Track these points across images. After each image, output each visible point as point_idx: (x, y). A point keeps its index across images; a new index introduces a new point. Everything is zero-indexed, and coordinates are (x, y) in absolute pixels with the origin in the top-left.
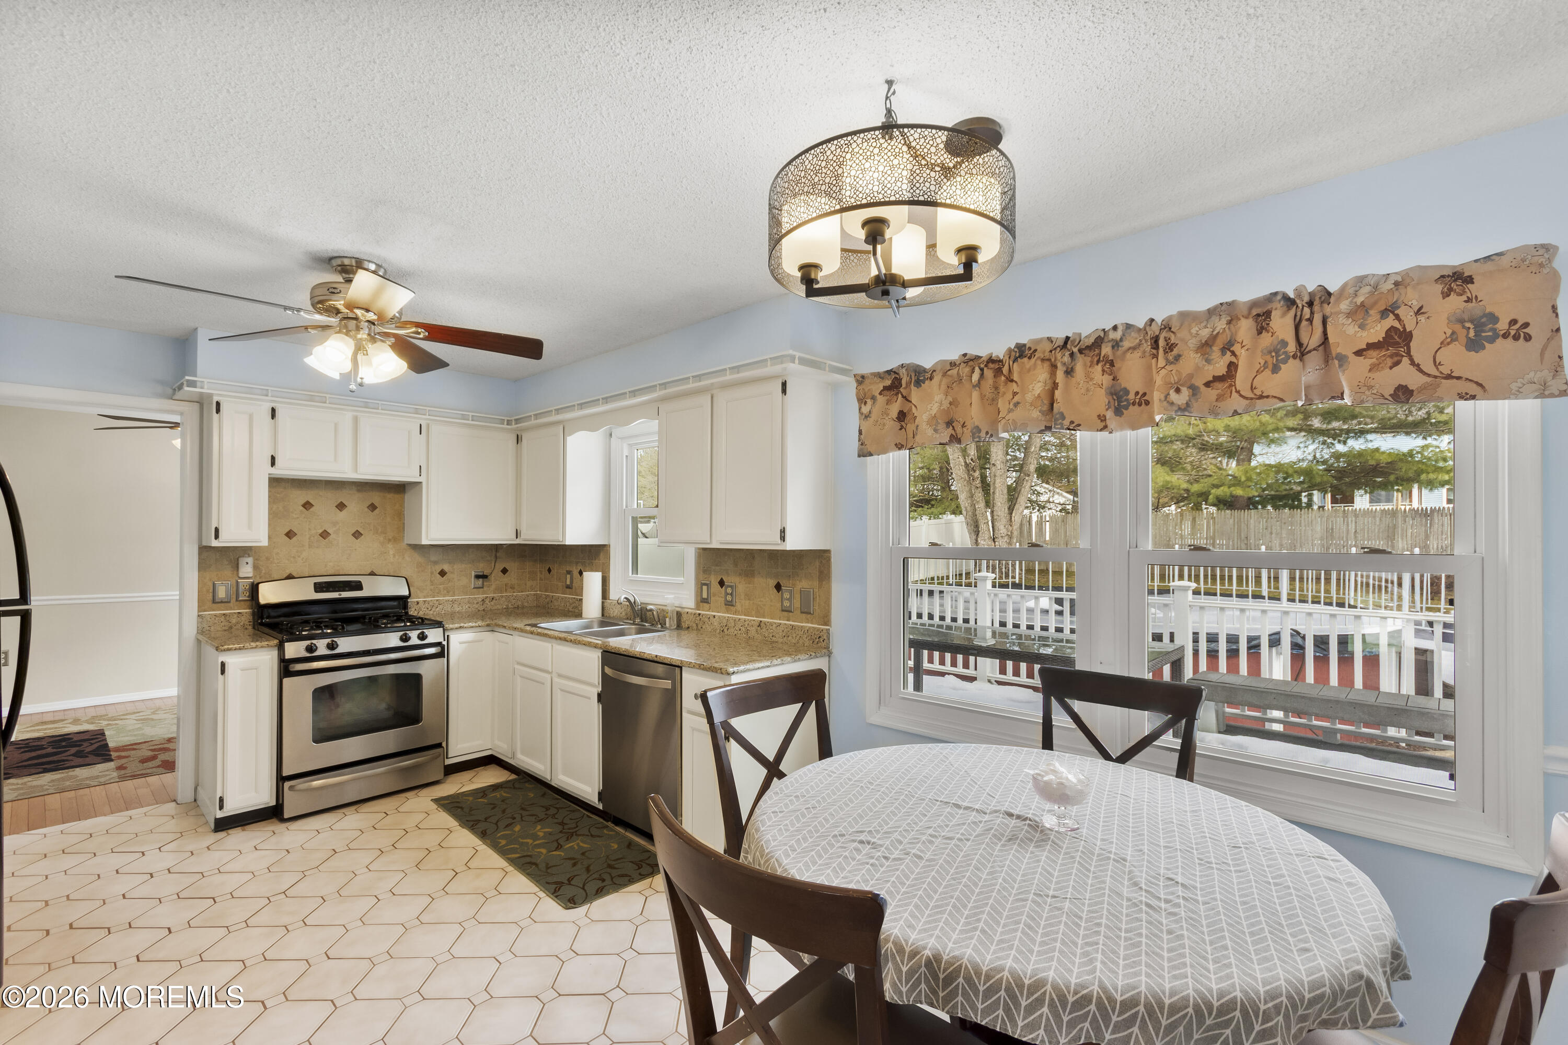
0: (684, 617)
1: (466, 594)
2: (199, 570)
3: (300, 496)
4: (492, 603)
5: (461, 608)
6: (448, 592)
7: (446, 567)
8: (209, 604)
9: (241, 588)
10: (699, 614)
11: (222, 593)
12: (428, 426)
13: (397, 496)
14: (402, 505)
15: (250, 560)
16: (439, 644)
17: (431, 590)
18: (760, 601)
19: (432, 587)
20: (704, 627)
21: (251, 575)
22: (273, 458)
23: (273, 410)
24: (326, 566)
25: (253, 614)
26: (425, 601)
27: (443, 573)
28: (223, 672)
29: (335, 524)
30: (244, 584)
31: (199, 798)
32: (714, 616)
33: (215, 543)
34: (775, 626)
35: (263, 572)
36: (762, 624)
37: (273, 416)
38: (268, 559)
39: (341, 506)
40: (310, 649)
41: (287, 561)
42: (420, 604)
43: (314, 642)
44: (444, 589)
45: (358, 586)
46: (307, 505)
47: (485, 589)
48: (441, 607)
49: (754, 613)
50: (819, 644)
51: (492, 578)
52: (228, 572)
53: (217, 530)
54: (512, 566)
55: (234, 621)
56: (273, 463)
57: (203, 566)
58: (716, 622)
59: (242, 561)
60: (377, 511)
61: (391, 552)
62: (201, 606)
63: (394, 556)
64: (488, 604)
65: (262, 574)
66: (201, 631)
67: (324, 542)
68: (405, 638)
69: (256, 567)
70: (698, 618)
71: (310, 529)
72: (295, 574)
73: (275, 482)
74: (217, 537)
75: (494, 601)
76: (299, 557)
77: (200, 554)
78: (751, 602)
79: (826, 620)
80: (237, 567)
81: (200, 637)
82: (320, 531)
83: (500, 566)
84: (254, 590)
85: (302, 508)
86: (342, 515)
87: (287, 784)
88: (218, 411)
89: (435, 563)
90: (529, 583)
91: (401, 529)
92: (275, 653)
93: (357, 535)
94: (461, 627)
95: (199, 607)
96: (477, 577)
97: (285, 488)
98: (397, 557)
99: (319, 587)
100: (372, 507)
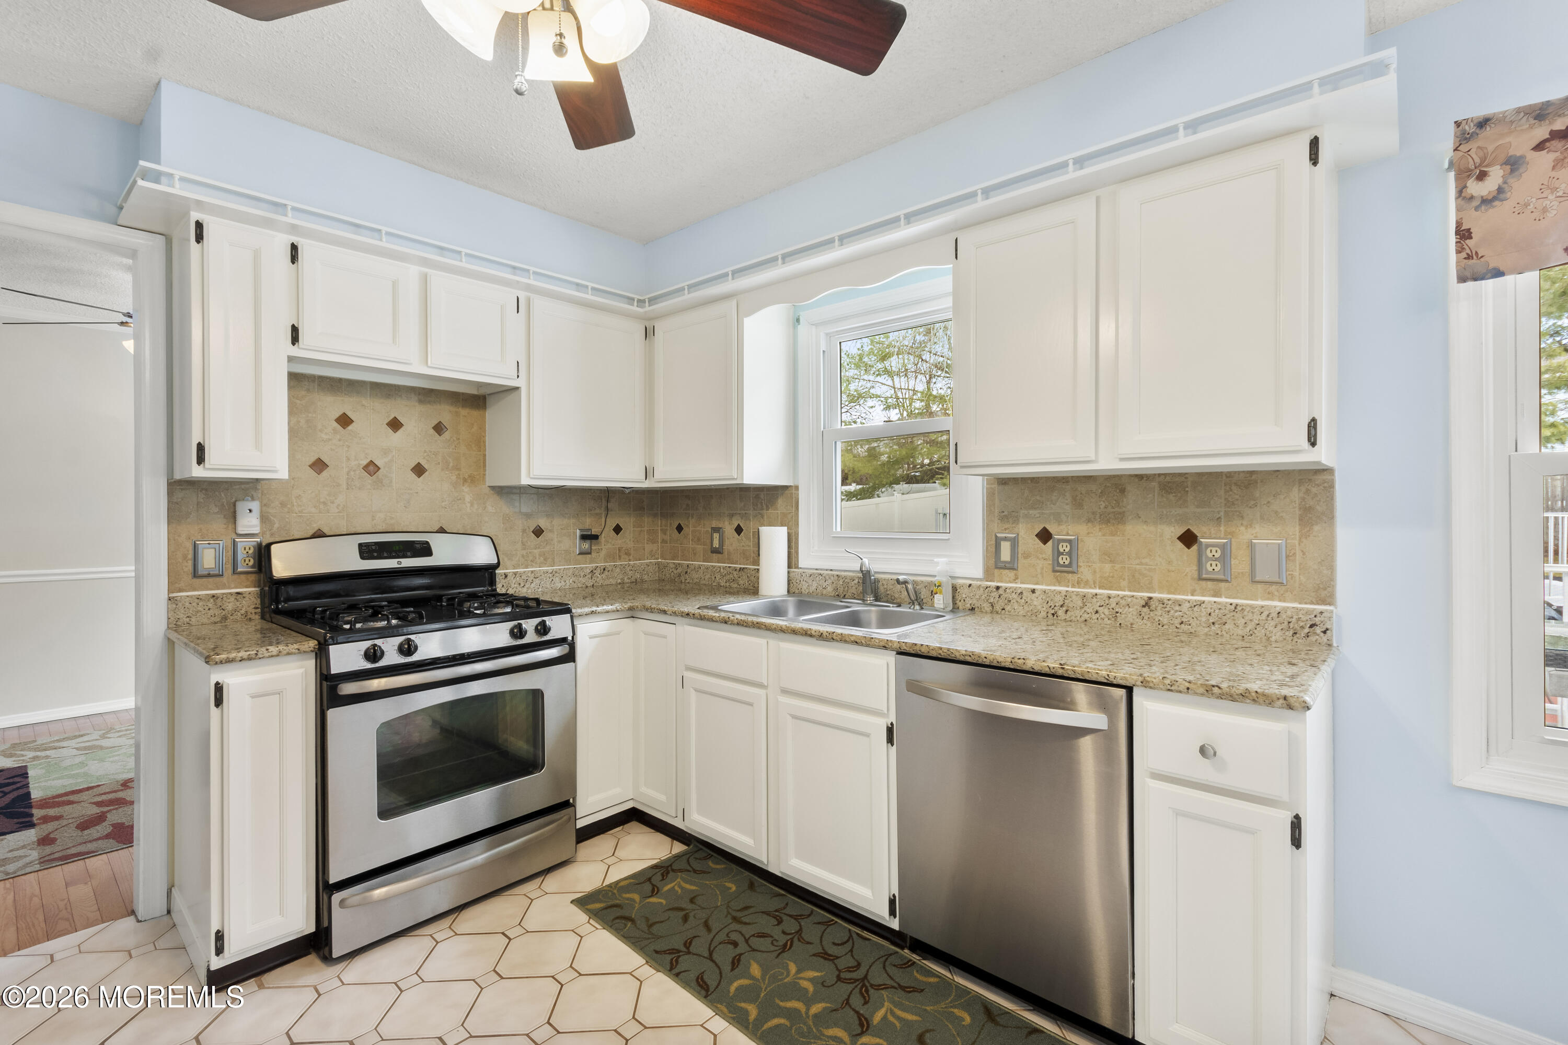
0: (963, 593)
1: (568, 562)
2: (169, 522)
3: (333, 405)
4: (604, 576)
5: (563, 583)
6: (546, 559)
7: (543, 523)
8: (187, 578)
9: (241, 555)
10: (998, 588)
11: (208, 560)
12: (528, 301)
13: (475, 413)
14: (482, 428)
15: (255, 505)
16: (563, 641)
17: (523, 556)
18: (1141, 564)
19: (524, 552)
20: (1008, 608)
21: (256, 530)
22: (295, 330)
23: (294, 248)
24: (373, 518)
25: (262, 595)
26: (515, 574)
27: (538, 532)
28: (219, 702)
29: (386, 452)
30: (246, 547)
32: (1033, 591)
33: (198, 472)
34: (1188, 605)
35: (276, 526)
36: (1153, 604)
37: (294, 258)
38: (284, 499)
39: (395, 425)
40: (373, 655)
41: (313, 510)
42: (509, 577)
43: (378, 642)
44: (540, 555)
45: (425, 550)
46: (344, 421)
47: (594, 554)
48: (537, 581)
49: (1124, 583)
50: (1313, 638)
51: (602, 539)
52: (218, 525)
53: (201, 448)
54: (627, 522)
55: (230, 607)
56: (295, 339)
57: (175, 514)
58: (1037, 602)
59: (242, 507)
60: (447, 435)
61: (468, 498)
62: (174, 583)
63: (472, 505)
64: (599, 578)
65: (275, 529)
66: (174, 626)
67: (368, 480)
68: (518, 633)
69: (264, 518)
70: (995, 594)
71: (348, 459)
72: (326, 531)
73: (295, 379)
74: (201, 460)
75: (606, 572)
76: (333, 503)
77: (170, 493)
78: (1117, 566)
79: (1325, 594)
80: (233, 517)
81: (173, 636)
82: (365, 462)
83: (612, 523)
84: (263, 555)
85: (336, 425)
86: (397, 439)
87: (334, 894)
88: (199, 238)
89: (529, 516)
90: (649, 547)
91: (482, 463)
92: (310, 664)
93: (419, 470)
94: (592, 612)
95: (170, 583)
96: (584, 537)
97: (309, 391)
98: (476, 506)
99: (367, 551)
100: (439, 428)
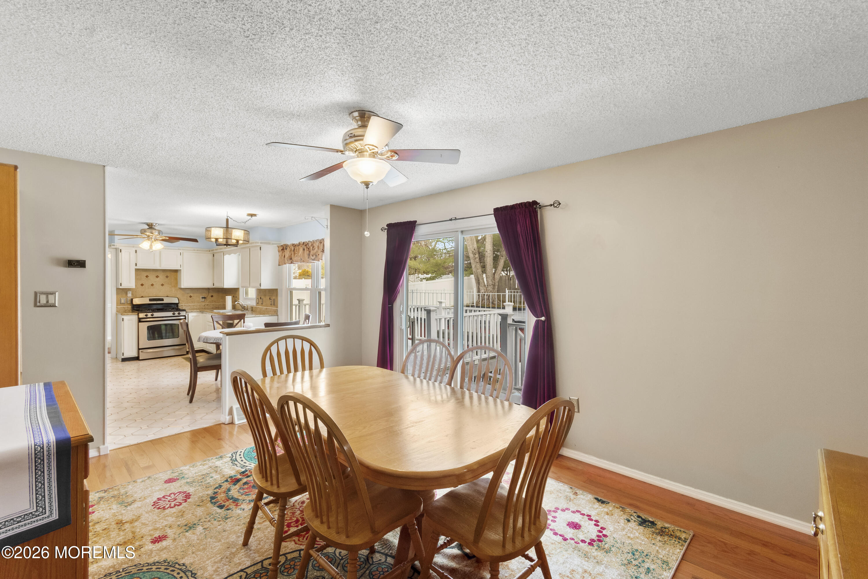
0: (253, 308)
1: (199, 303)
3: (146, 274)
5: (196, 307)
6: (192, 303)
7: (192, 295)
8: (119, 304)
9: (128, 300)
11: (123, 301)
12: (183, 253)
13: (175, 273)
14: (177, 276)
15: (131, 292)
16: (185, 316)
19: (187, 301)
21: (131, 296)
22: (136, 264)
23: (136, 251)
24: (153, 294)
25: (132, 307)
26: (184, 305)
27: (191, 297)
28: (123, 320)
29: (155, 282)
30: (129, 299)
31: (117, 357)
33: (120, 287)
37: (136, 252)
38: (136, 292)
39: (157, 277)
40: (146, 315)
41: (141, 292)
42: (181, 305)
43: (148, 314)
44: (191, 301)
45: (162, 300)
46: (147, 276)
47: (205, 302)
48: (188, 306)
51: (208, 298)
52: (124, 295)
54: (215, 295)
55: (126, 309)
56: (136, 265)
57: (117, 294)
59: (128, 292)
60: (169, 278)
61: (174, 290)
62: (117, 305)
64: (206, 307)
65: (134, 296)
66: (117, 311)
67: (152, 287)
68: (174, 314)
69: (132, 294)
71: (148, 283)
72: (144, 296)
73: (137, 270)
74: (121, 285)
75: (208, 305)
76: (145, 291)
77: (117, 290)
78: (265, 303)
79: (277, 307)
80: (127, 294)
81: (117, 313)
82: (151, 284)
83: (210, 295)
84: (132, 300)
85: (145, 277)
86: (158, 279)
87: (140, 351)
88: (121, 252)
89: (188, 293)
90: (221, 300)
91: (177, 283)
92: (137, 316)
93: (162, 285)
94: (194, 312)
96: (203, 298)
97: (140, 272)
98: (175, 292)
99: (150, 300)
100: (167, 277)
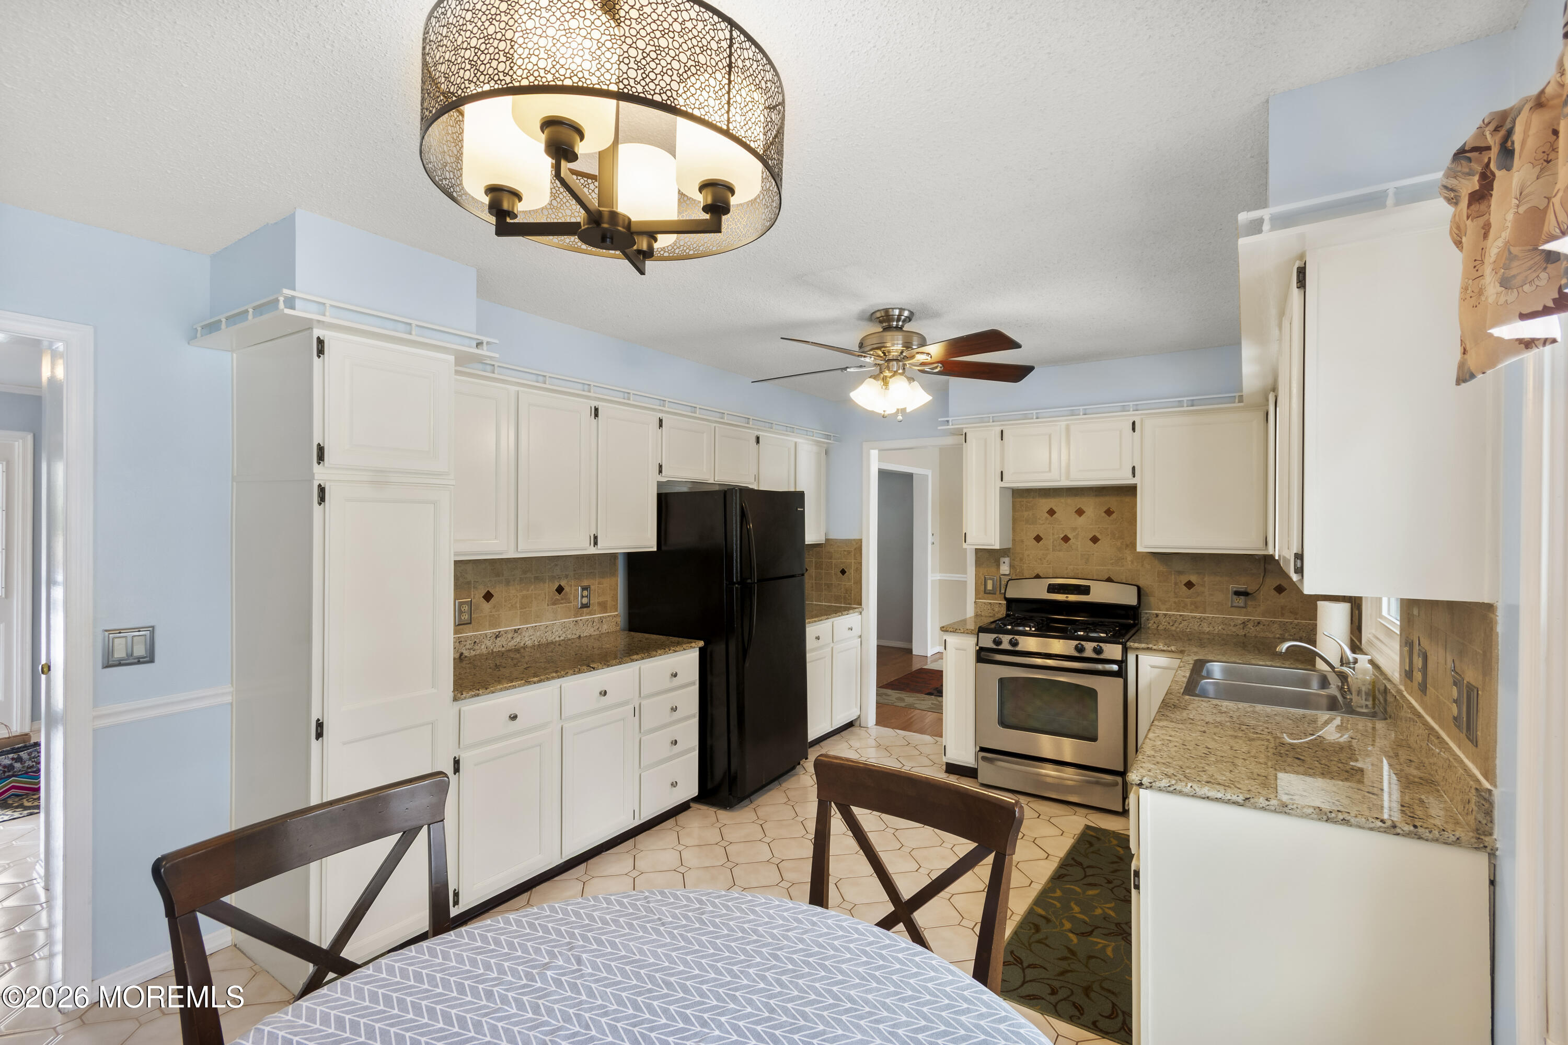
1: (1220, 612)
2: (976, 566)
3: (1046, 504)
4: (1258, 629)
5: (1211, 629)
6: (1196, 608)
7: (1194, 579)
8: (982, 593)
9: (1002, 583)
11: (989, 586)
12: (1142, 420)
14: (1127, 508)
15: (1007, 560)
16: (1119, 662)
17: (1175, 603)
19: (1176, 600)
21: (1007, 572)
22: (1001, 474)
23: (1002, 432)
24: (1067, 569)
25: (1006, 606)
26: (1165, 615)
27: (1189, 585)
28: (946, 647)
29: (1074, 529)
30: (1004, 580)
35: (1018, 570)
37: (1002, 438)
38: (1021, 560)
39: (1080, 512)
40: (998, 642)
41: (1035, 563)
42: (1159, 617)
44: (1192, 604)
45: (1085, 590)
46: (1052, 512)
47: (1249, 609)
48: (1185, 623)
51: (1259, 596)
52: (993, 570)
55: (996, 610)
56: (1002, 479)
57: (978, 563)
59: (1002, 560)
60: (1114, 516)
61: (1129, 558)
63: (1132, 562)
64: (1252, 630)
65: (1017, 573)
67: (1065, 545)
68: (1080, 649)
69: (1012, 566)
71: (1053, 534)
72: (1041, 575)
73: (1020, 493)
74: (965, 541)
75: (1261, 626)
76: (1044, 559)
77: (976, 553)
80: (998, 566)
82: (1062, 536)
83: (1272, 583)
84: (1008, 585)
85: (1047, 515)
86: (1081, 520)
87: (981, 753)
88: (966, 441)
89: (1180, 573)
91: (1135, 535)
93: (1095, 540)
94: (1148, 648)
95: (976, 595)
96: (1237, 593)
97: (1033, 498)
98: (1135, 564)
99: (1052, 589)
100: (1109, 512)
